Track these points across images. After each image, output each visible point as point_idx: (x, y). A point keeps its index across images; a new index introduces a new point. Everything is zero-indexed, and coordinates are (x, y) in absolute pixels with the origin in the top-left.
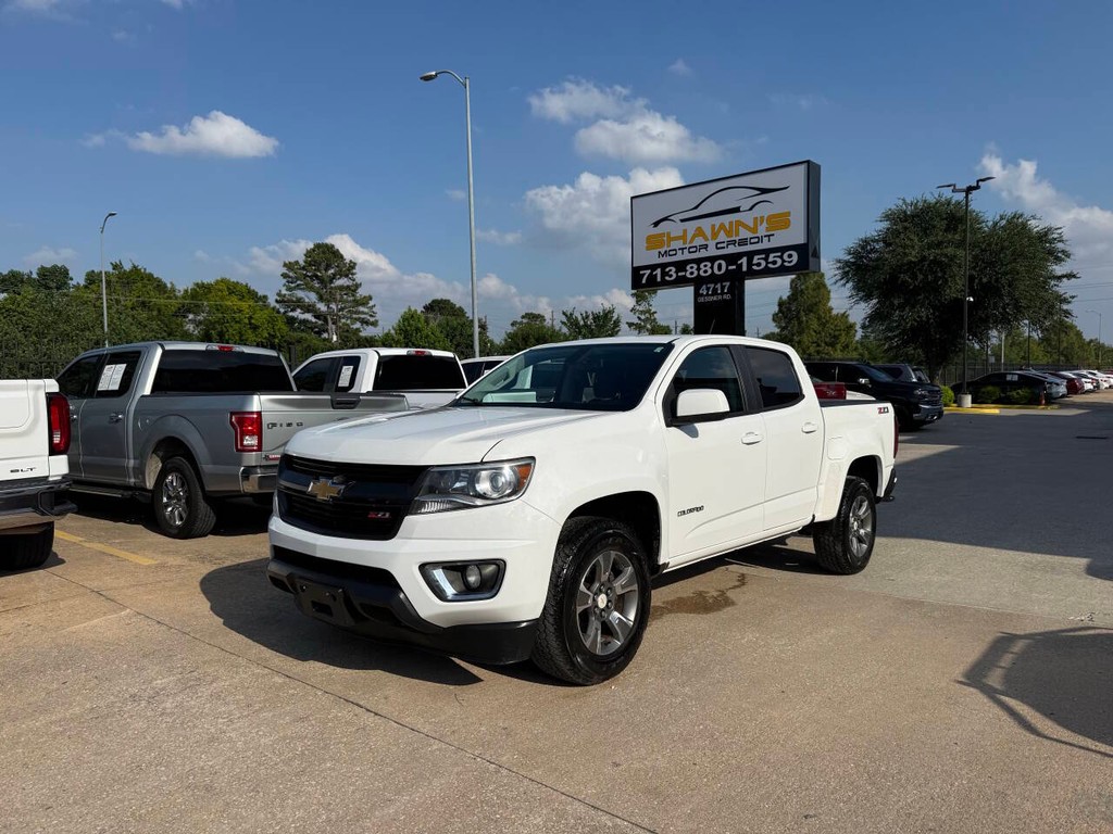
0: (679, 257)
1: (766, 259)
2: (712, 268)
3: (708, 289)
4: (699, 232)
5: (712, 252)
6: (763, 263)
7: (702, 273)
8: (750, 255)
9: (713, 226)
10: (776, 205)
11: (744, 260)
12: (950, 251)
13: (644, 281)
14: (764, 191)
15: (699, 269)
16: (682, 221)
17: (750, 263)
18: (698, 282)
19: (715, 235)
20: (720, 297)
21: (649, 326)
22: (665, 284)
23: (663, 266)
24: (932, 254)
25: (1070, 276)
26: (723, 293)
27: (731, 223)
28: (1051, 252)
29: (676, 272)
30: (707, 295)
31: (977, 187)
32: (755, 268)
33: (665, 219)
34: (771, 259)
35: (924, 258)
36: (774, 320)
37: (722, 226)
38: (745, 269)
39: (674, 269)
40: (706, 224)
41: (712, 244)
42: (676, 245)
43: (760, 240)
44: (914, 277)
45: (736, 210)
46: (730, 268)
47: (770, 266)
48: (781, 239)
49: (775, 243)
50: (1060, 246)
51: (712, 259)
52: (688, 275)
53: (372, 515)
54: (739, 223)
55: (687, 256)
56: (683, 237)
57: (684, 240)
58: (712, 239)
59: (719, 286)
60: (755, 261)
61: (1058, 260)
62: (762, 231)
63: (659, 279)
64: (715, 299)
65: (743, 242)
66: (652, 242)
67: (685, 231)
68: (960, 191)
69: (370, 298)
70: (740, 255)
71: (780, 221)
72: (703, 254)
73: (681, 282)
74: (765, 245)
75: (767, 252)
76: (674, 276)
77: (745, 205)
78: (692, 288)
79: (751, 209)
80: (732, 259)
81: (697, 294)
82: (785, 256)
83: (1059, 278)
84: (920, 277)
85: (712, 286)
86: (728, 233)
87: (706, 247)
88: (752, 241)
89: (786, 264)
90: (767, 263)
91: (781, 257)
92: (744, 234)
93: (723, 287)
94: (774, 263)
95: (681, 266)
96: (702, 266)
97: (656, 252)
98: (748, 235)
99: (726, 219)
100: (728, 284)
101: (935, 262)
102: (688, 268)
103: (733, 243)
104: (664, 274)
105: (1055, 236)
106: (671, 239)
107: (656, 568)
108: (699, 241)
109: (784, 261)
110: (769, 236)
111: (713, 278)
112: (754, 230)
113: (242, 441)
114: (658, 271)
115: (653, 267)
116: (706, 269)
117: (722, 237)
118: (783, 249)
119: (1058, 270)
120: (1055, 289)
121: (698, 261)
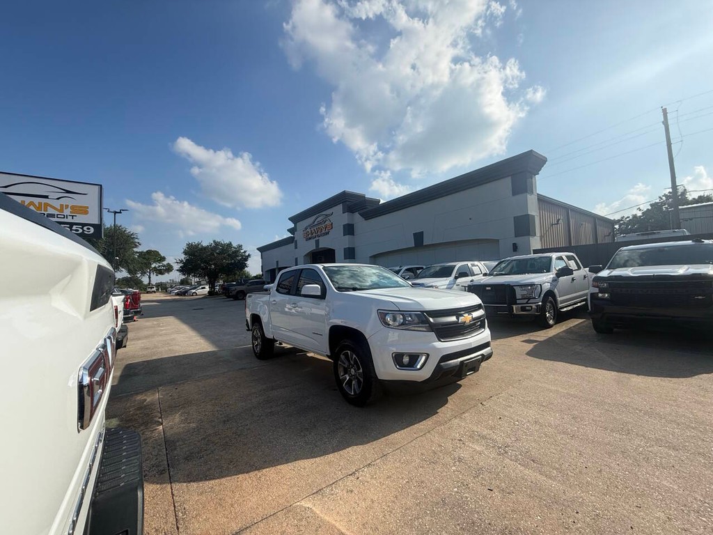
9: (23, 201)
10: (78, 201)
14: (68, 192)
27: (40, 203)
28: (134, 243)
31: (120, 212)
37: (33, 202)
43: (65, 217)
45: (46, 197)
50: (136, 240)
53: (477, 324)
54: (47, 205)
61: (136, 246)
62: (67, 212)
65: (53, 216)
68: (111, 212)
74: (70, 220)
77: (53, 196)
79: (58, 199)
86: (38, 208)
88: (59, 216)
91: (82, 228)
92: (52, 211)
98: (56, 212)
99: (36, 200)
109: (84, 230)
110: (73, 216)
112: (60, 210)
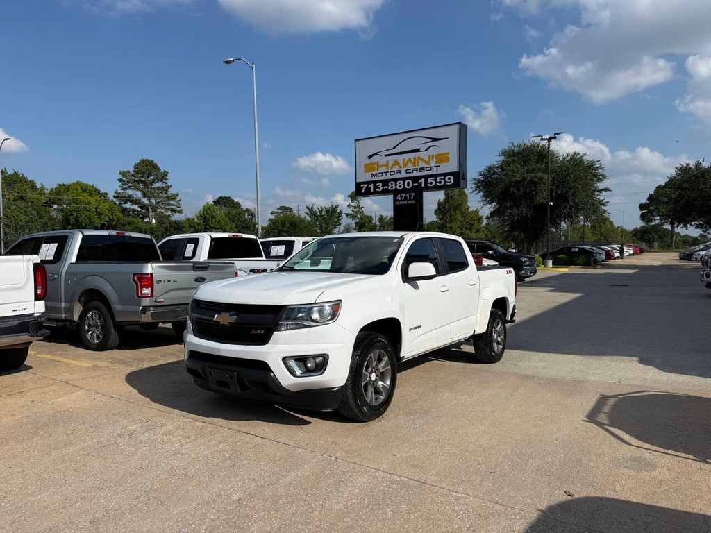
0: (384, 177)
1: (435, 180)
2: (404, 184)
3: (402, 197)
4: (396, 163)
5: (404, 175)
6: (434, 183)
7: (398, 187)
8: (426, 177)
9: (404, 159)
11: (423, 181)
12: (539, 174)
13: (363, 191)
14: (434, 140)
15: (396, 185)
16: (386, 156)
17: (426, 182)
18: (396, 193)
19: (405, 165)
20: (409, 202)
21: (359, 216)
22: (375, 193)
23: (375, 182)
24: (529, 176)
25: (606, 190)
26: (410, 199)
27: (415, 158)
28: (595, 176)
29: (383, 186)
30: (401, 200)
31: (555, 138)
32: (429, 185)
33: (376, 154)
34: (438, 180)
35: (524, 179)
36: (435, 214)
37: (410, 159)
38: (423, 185)
39: (381, 185)
40: (400, 158)
41: (403, 171)
42: (382, 170)
43: (432, 169)
44: (519, 190)
45: (418, 150)
46: (415, 185)
47: (438, 184)
48: (444, 168)
49: (440, 171)
50: (600, 171)
51: (404, 179)
52: (390, 188)
53: (253, 332)
54: (419, 158)
55: (389, 177)
56: (387, 165)
57: (387, 167)
58: (404, 167)
59: (408, 195)
60: (429, 181)
61: (600, 180)
62: (433, 163)
63: (372, 190)
64: (405, 202)
65: (422, 170)
66: (368, 168)
67: (388, 162)
68: (545, 139)
69: (177, 195)
70: (421, 177)
71: (444, 158)
72: (398, 176)
73: (385, 192)
74: (435, 172)
75: (436, 176)
76: (381, 188)
77: (423, 148)
78: (392, 196)
79: (426, 150)
80: (415, 179)
81: (395, 200)
82: (447, 179)
83: (600, 191)
84: (522, 190)
85: (404, 195)
86: (413, 164)
87: (400, 172)
88: (428, 169)
89: (447, 183)
90: (436, 182)
91: (444, 179)
92: (422, 165)
93: (410, 196)
94: (440, 182)
95: (385, 182)
96: (398, 183)
97: (370, 173)
98: (425, 165)
99: (412, 155)
100: (413, 194)
101: (532, 181)
102: (390, 184)
103: (416, 170)
104: (375, 187)
105: (598, 166)
106: (379, 166)
107: (399, 359)
108: (396, 168)
109: (445, 181)
110: (437, 166)
111: (405, 191)
112: (428, 163)
113: (141, 292)
114: (372, 186)
115: (369, 183)
116: (400, 185)
117: (410, 166)
118: (445, 175)
119: (600, 185)
120: (598, 197)
121: (396, 180)
